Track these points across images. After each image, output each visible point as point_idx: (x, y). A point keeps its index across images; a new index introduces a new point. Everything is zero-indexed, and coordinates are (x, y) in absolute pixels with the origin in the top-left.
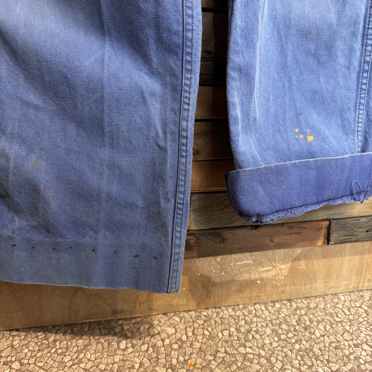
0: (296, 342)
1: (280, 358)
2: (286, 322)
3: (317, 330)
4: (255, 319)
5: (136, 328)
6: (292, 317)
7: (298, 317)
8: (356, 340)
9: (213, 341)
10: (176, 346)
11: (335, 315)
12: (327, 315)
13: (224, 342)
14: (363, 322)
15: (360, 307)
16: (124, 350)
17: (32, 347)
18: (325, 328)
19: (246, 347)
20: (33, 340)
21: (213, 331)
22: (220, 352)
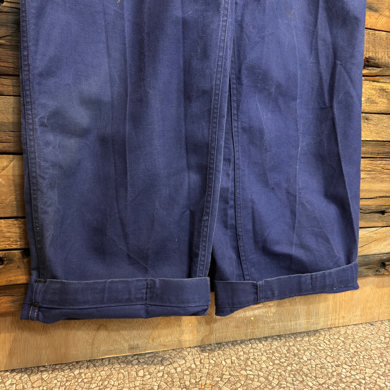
0: (288, 365)
1: (276, 376)
2: (278, 351)
3: (304, 356)
4: (252, 350)
5: (150, 361)
6: (283, 348)
7: (287, 347)
8: (337, 362)
9: (218, 367)
11: (318, 345)
12: (312, 346)
13: (227, 368)
14: (341, 349)
15: (338, 339)
16: (143, 377)
17: (60, 379)
18: (311, 354)
19: (247, 370)
20: (60, 374)
21: (217, 360)
22: (225, 374)
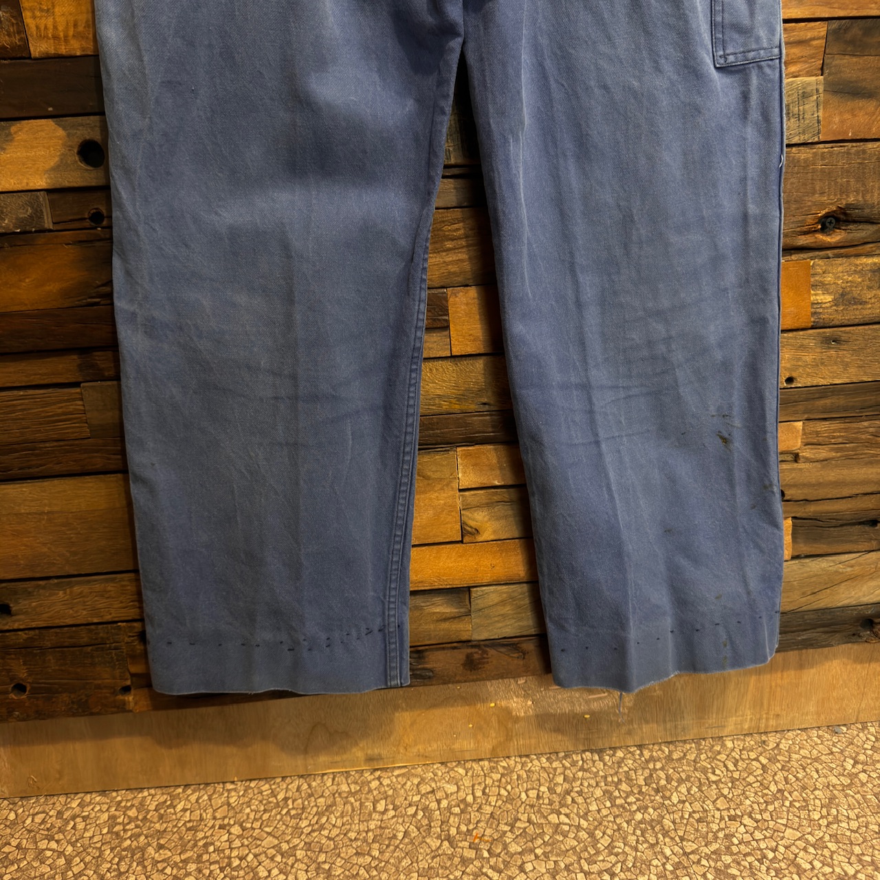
0: (639, 809)
1: (609, 832)
2: (629, 779)
3: (675, 794)
4: (580, 774)
5: (399, 783)
6: (640, 772)
7: (648, 771)
8: (734, 810)
9: (512, 804)
10: (457, 810)
11: (710, 771)
12: (697, 771)
13: (528, 807)
14: (754, 783)
15: (756, 759)
16: (383, 813)
17: (255, 807)
18: (689, 790)
19: (561, 813)
20: (256, 797)
21: (513, 791)
22: (520, 820)
